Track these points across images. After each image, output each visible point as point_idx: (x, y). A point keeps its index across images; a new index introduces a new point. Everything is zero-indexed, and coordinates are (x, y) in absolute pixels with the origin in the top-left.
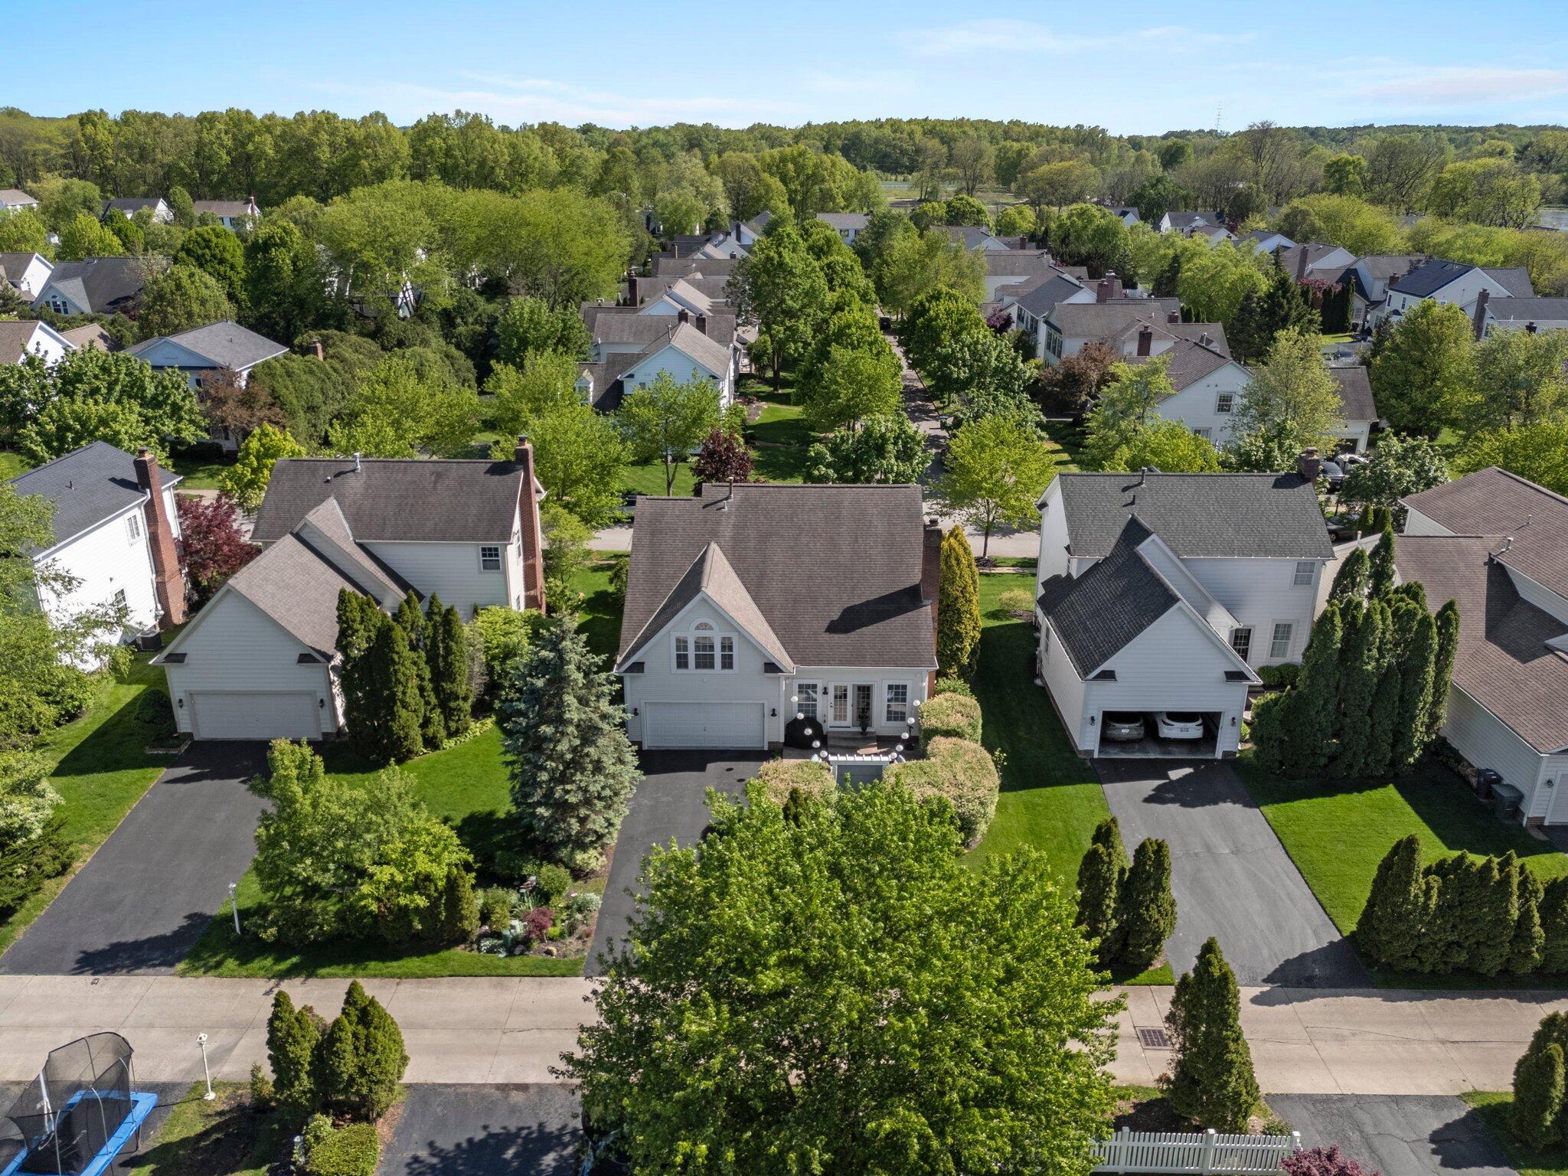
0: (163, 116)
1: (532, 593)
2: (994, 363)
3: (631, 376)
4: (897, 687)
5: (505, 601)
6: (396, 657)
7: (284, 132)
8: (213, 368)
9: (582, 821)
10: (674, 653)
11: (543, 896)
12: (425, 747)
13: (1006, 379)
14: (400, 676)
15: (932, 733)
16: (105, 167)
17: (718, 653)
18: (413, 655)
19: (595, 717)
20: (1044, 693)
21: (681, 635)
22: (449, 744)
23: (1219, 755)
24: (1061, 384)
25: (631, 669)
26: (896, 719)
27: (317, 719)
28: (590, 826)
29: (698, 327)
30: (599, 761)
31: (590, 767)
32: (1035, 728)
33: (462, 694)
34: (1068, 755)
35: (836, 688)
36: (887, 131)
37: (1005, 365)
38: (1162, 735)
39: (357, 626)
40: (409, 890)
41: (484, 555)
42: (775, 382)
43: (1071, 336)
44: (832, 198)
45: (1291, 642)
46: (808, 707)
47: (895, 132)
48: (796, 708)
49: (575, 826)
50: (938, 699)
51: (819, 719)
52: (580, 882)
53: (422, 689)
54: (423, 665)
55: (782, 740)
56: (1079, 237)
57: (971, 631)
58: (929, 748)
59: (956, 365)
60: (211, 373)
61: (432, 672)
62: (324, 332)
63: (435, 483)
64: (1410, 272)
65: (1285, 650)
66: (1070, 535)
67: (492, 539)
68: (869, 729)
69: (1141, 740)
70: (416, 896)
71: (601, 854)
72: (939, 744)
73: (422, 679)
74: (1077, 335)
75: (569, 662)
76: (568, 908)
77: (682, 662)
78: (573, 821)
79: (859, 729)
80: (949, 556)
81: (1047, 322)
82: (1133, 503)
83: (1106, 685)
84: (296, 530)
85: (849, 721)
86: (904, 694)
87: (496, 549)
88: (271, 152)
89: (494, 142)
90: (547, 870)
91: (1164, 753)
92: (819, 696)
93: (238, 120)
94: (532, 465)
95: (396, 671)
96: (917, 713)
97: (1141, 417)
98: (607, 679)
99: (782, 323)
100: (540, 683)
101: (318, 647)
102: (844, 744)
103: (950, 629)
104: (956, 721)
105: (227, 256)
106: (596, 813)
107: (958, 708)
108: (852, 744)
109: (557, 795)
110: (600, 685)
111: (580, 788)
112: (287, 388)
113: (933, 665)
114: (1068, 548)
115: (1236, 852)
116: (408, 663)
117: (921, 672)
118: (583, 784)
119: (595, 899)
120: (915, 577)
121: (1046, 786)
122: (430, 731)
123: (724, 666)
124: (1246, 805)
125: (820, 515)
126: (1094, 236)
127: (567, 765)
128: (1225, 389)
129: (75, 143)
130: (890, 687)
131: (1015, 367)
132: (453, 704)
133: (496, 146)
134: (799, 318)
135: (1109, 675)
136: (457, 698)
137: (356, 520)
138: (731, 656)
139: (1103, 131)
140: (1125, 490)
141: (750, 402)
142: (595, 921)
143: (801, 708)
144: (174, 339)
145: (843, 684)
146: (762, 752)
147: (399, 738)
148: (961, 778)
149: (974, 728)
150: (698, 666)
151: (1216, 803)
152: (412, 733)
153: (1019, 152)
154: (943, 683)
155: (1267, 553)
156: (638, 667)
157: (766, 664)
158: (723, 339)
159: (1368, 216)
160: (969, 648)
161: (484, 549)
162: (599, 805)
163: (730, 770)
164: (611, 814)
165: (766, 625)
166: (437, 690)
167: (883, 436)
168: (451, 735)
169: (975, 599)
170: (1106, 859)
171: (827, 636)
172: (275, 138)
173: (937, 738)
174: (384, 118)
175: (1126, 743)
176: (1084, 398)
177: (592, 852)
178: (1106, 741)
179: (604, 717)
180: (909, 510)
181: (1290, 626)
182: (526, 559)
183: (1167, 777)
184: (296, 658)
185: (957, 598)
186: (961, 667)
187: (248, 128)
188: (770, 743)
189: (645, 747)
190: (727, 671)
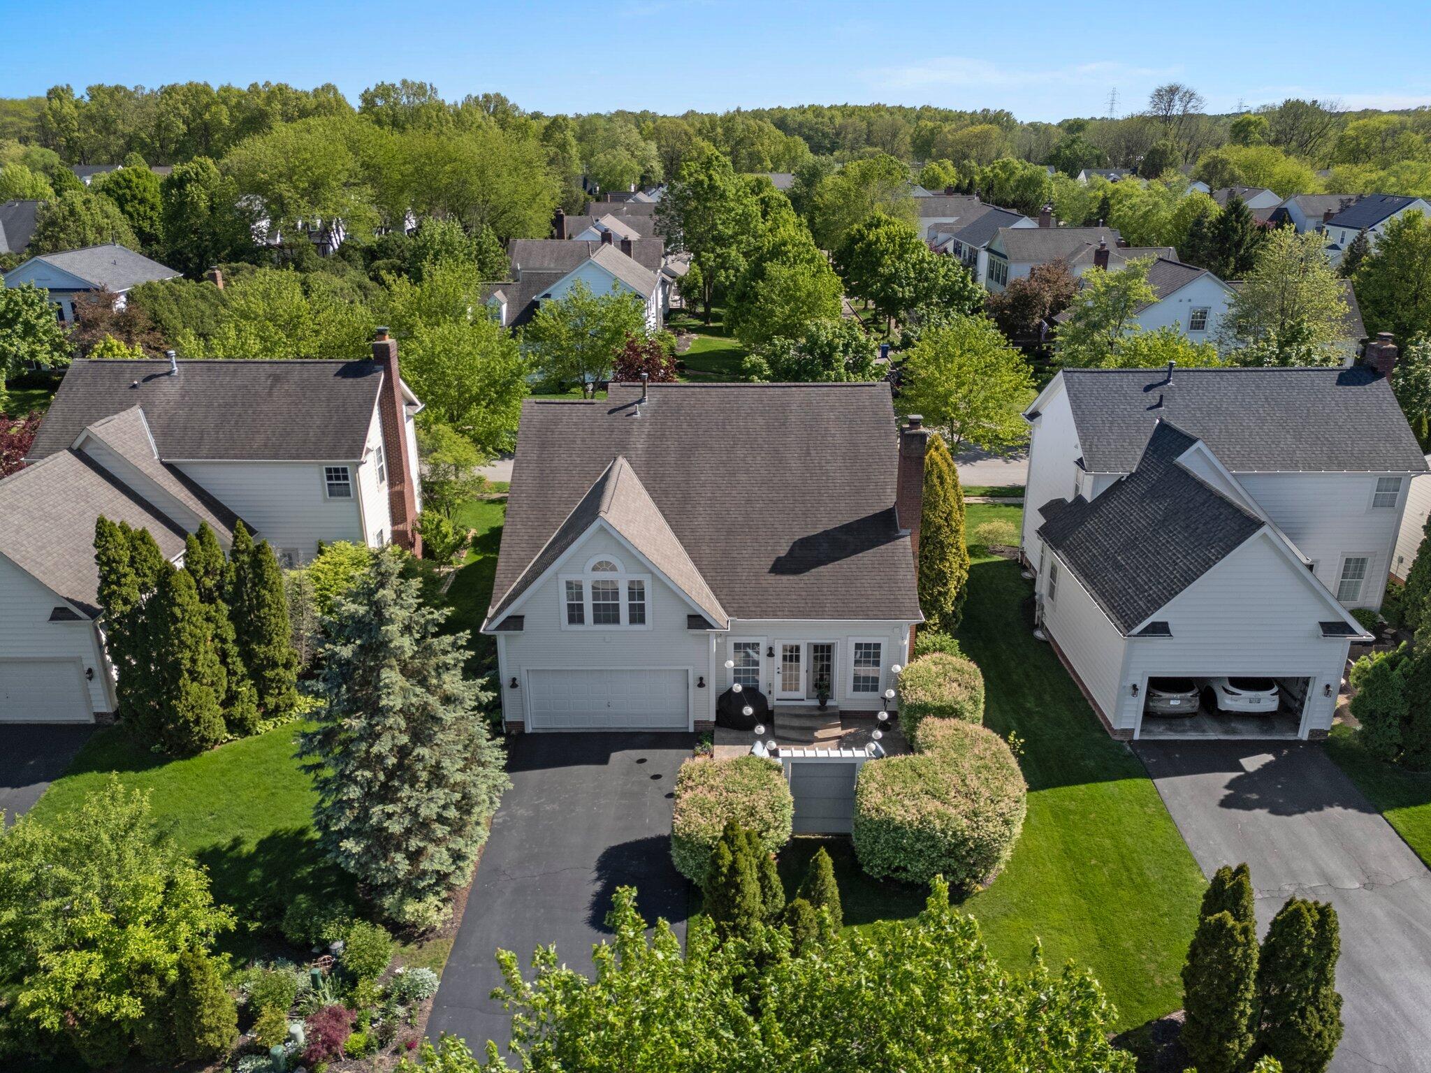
0: (124, 89)
1: (401, 527)
2: (941, 281)
3: (548, 296)
4: (868, 646)
5: (358, 535)
6: (177, 611)
7: (239, 103)
8: (87, 290)
9: (414, 856)
10: (564, 602)
11: (347, 979)
12: (231, 732)
13: (955, 297)
14: (185, 637)
15: (923, 710)
16: (72, 139)
17: (624, 603)
18: (205, 607)
19: (433, 700)
20: (1049, 650)
21: (574, 578)
22: (265, 727)
23: (1303, 735)
24: (1012, 307)
25: (504, 626)
26: (866, 689)
27: (88, 697)
28: (425, 865)
29: (623, 250)
30: (438, 766)
31: (424, 776)
32: (1047, 698)
33: (281, 660)
34: (1098, 735)
35: (785, 649)
36: (810, 115)
37: (954, 283)
38: (1222, 707)
39: (124, 569)
40: (117, 988)
41: (330, 478)
42: (705, 317)
43: (1017, 261)
44: (761, 161)
45: (1363, 582)
46: (747, 672)
47: (817, 116)
48: (731, 675)
49: (402, 865)
50: (923, 662)
51: (763, 689)
52: (412, 947)
53: (224, 656)
54: (224, 621)
55: (713, 718)
56: (1001, 189)
57: (957, 569)
58: (919, 733)
59: (901, 285)
60: (84, 295)
61: (238, 631)
62: (233, 265)
63: (271, 388)
64: (1341, 211)
65: (1356, 591)
66: (1083, 445)
67: (338, 457)
68: (829, 703)
69: (1195, 714)
70: (125, 999)
71: (444, 901)
72: (933, 728)
73: (224, 641)
74: (1023, 260)
75: (391, 621)
76: (385, 996)
77: (575, 615)
78: (399, 857)
79: (816, 703)
80: (930, 473)
81: (989, 250)
82: (1159, 405)
83: (1157, 643)
84: (76, 445)
85: (802, 692)
86: (877, 655)
87: (345, 470)
88: (227, 122)
89: (439, 110)
90: (361, 931)
91: (1226, 732)
92: (762, 657)
93: (196, 92)
94: (395, 365)
95: (178, 631)
96: (897, 683)
97: (1117, 328)
98: (454, 644)
99: (713, 251)
100: (346, 652)
101: (79, 599)
102: (796, 723)
103: (931, 568)
104: (951, 693)
105: (148, 196)
106: (438, 842)
107: (954, 675)
108: (808, 723)
109: (374, 821)
110: (445, 652)
111: (407, 810)
112: (171, 312)
113: (917, 616)
114: (1080, 462)
115: (1370, 884)
116: (198, 620)
117: (900, 627)
118: (412, 804)
119: (429, 976)
120: (889, 499)
121: (1077, 783)
122: (237, 711)
123: (632, 621)
124: (1362, 809)
125: (761, 421)
126: (1018, 187)
127: (390, 775)
128: (1199, 303)
129: (43, 117)
130: (858, 646)
131: (966, 286)
132: (269, 674)
133: (441, 114)
134: (731, 245)
135: (1161, 629)
136: (275, 665)
137: (166, 434)
138: (642, 607)
139: (1008, 114)
140: (1148, 389)
141: (680, 334)
142: (425, 1017)
143: (738, 675)
144: (48, 259)
145: (794, 643)
146: (687, 735)
147: (187, 722)
148: (974, 783)
149: (976, 703)
150: (597, 620)
151: (1320, 808)
152: (206, 715)
153: (932, 131)
154: (926, 639)
155: (1341, 466)
156: (515, 623)
157: (689, 616)
158: (651, 264)
159: (1287, 166)
160: (954, 592)
161: (329, 470)
162: (440, 831)
163: (642, 761)
164: (459, 844)
165: (691, 565)
166: (247, 656)
167: (829, 344)
168: (268, 714)
169: (962, 528)
170: (1241, 939)
171: (773, 578)
172: (231, 110)
173: (929, 720)
174: (335, 91)
175: (1172, 719)
176: (1037, 321)
177: (432, 899)
178: (1150, 716)
179: (448, 700)
180: (875, 413)
181: (1363, 560)
182: (391, 485)
183: (1241, 768)
184: (49, 613)
185: (939, 528)
186: (944, 616)
187: (205, 99)
188: (696, 722)
189: (529, 729)
190: (637, 627)
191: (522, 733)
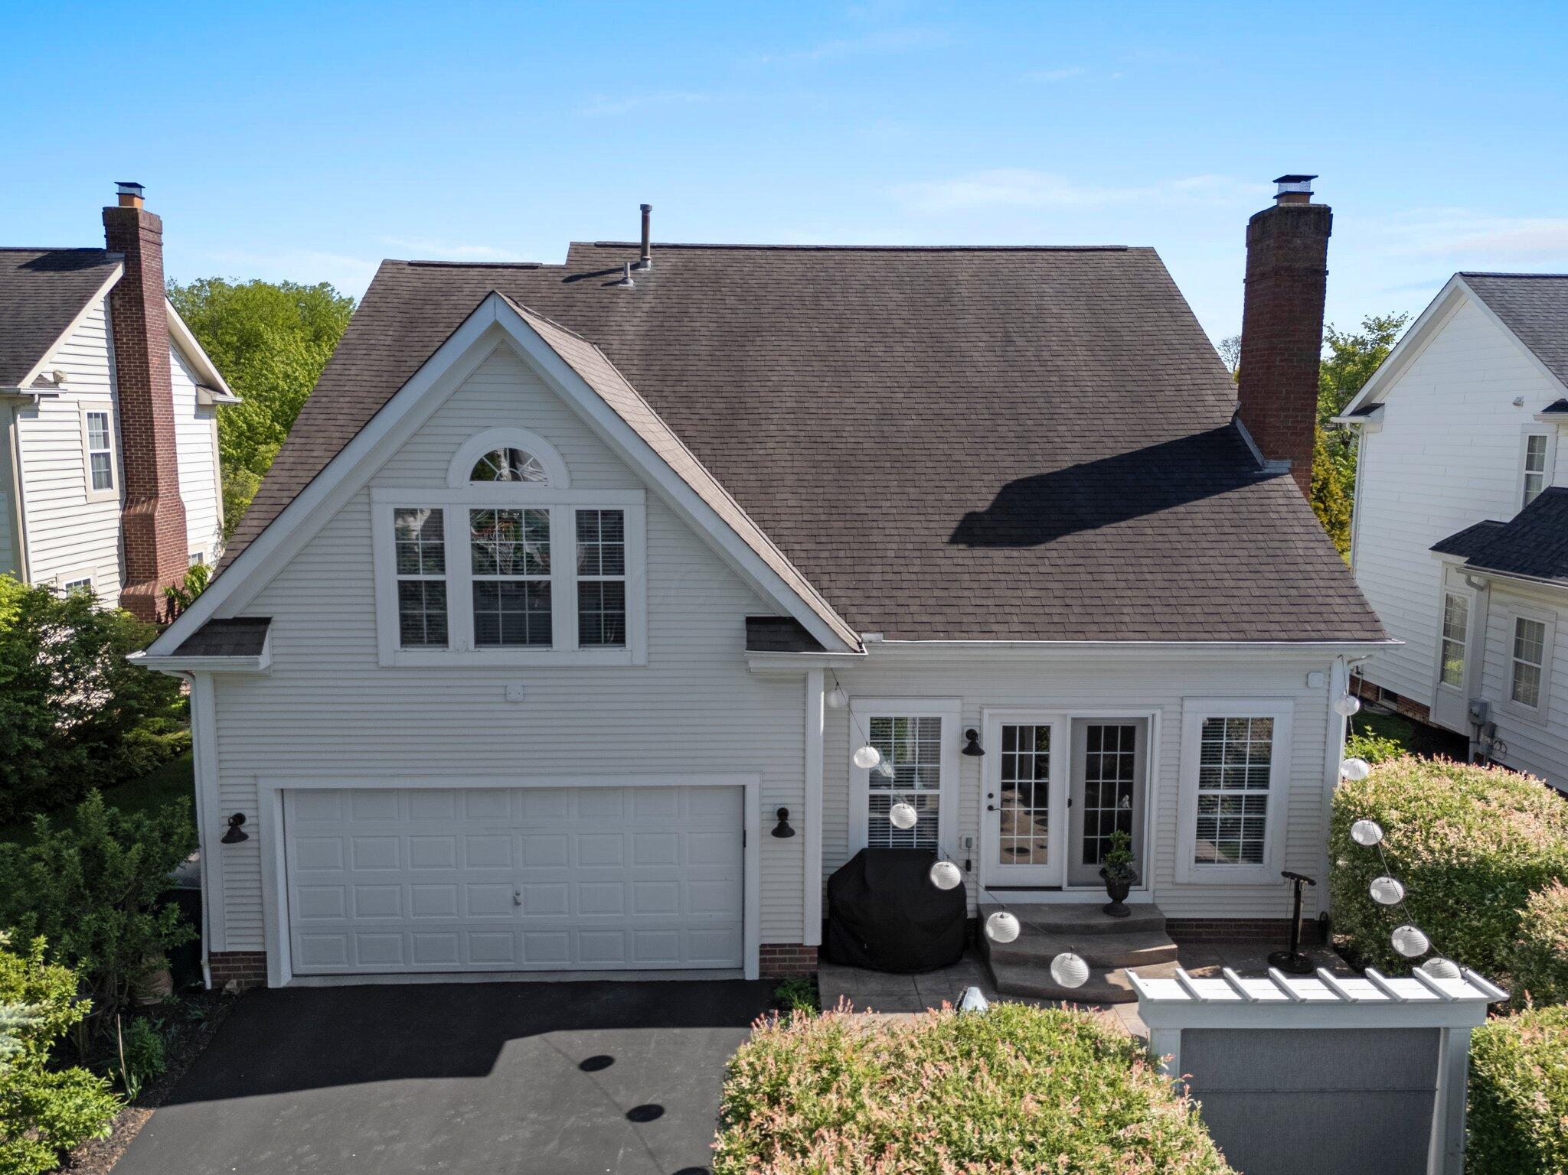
4: (1235, 725)
10: (388, 578)
17: (565, 579)
21: (417, 499)
35: (1008, 735)
51: (949, 856)
55: (814, 936)
68: (1134, 897)
77: (422, 617)
79: (1101, 896)
86: (1264, 750)
92: (947, 763)
123: (589, 636)
130: (1209, 725)
145: (1032, 719)
146: (739, 986)
150: (485, 635)
156: (240, 637)
157: (751, 621)
163: (597, 1063)
171: (962, 554)
188: (765, 949)
189: (280, 977)
190: (603, 655)
191: (260, 989)
